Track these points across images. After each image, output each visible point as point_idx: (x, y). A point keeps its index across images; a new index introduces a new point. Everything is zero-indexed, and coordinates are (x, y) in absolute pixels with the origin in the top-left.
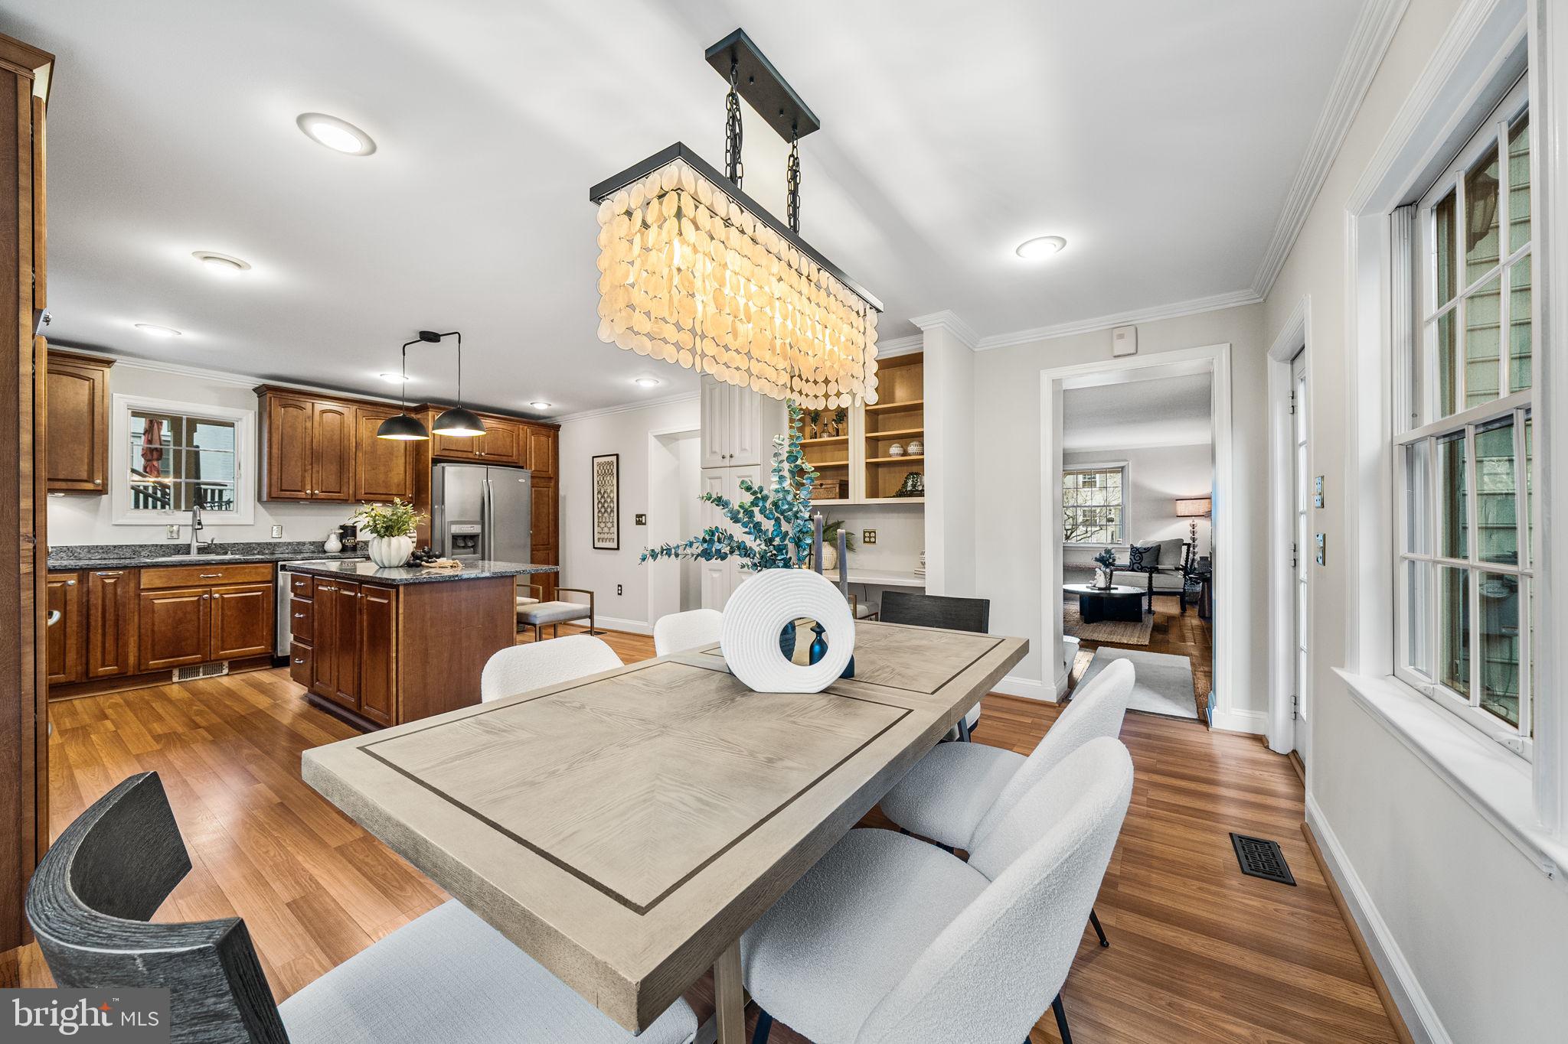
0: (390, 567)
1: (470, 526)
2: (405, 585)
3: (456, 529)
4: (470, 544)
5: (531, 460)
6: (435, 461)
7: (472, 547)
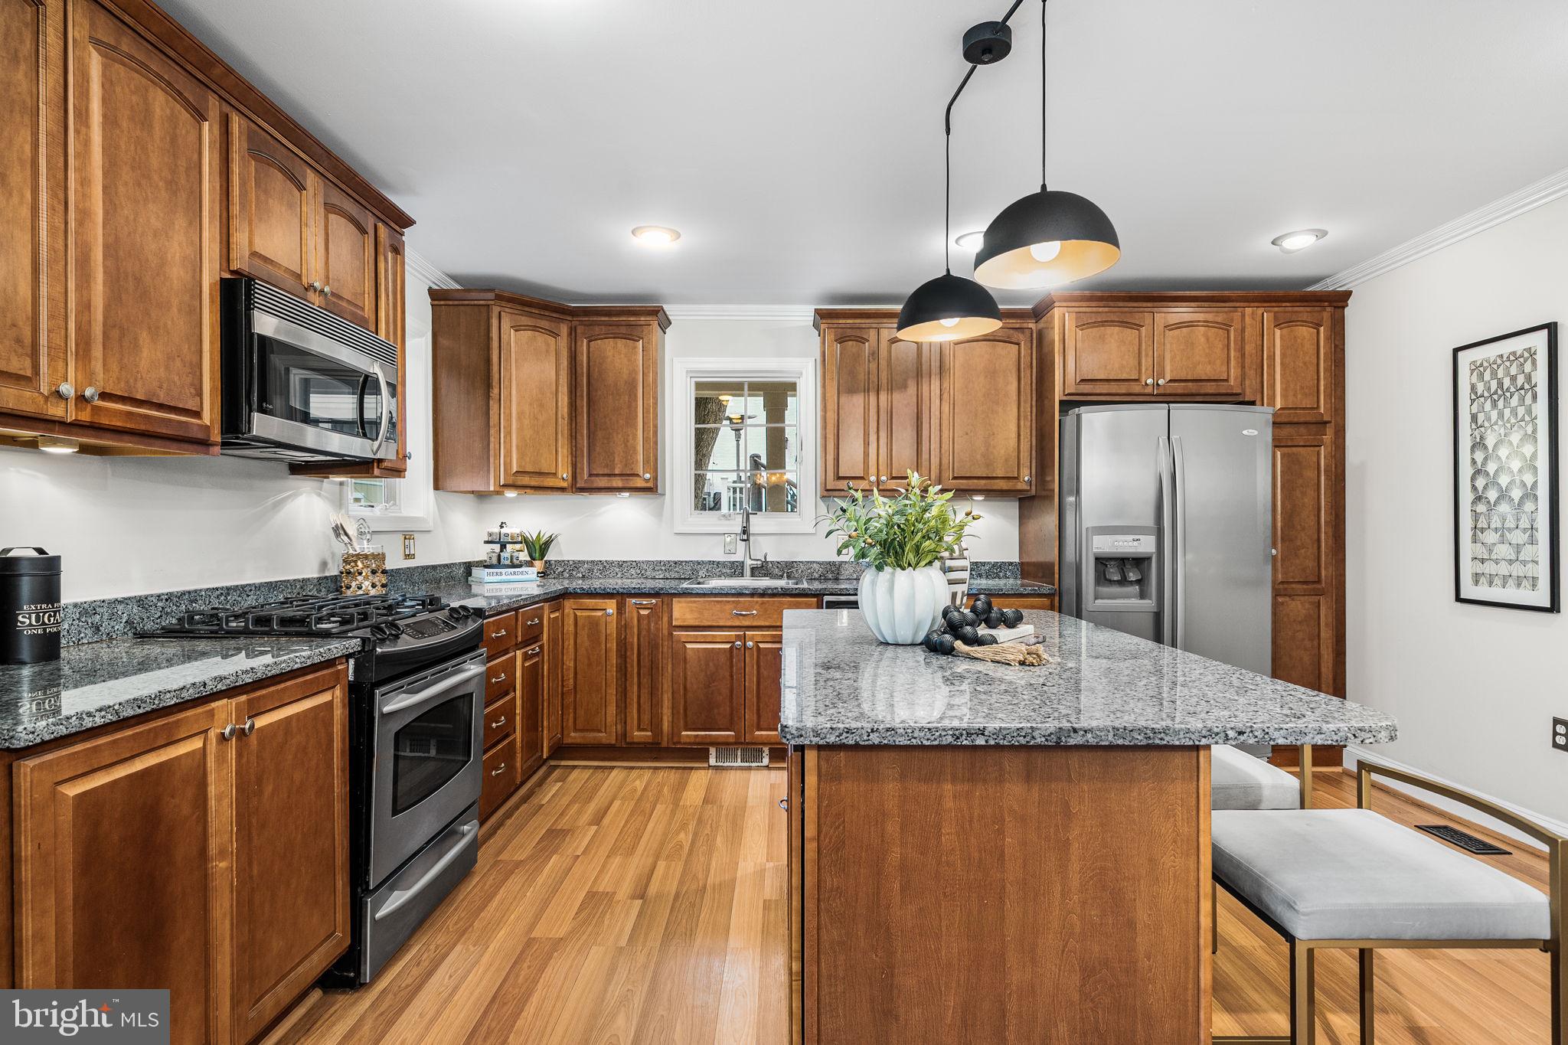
0: (897, 645)
1: (1131, 537)
2: (819, 748)
3: (1105, 545)
4: (1132, 576)
5: (1273, 386)
6: (1067, 405)
7: (1138, 582)
